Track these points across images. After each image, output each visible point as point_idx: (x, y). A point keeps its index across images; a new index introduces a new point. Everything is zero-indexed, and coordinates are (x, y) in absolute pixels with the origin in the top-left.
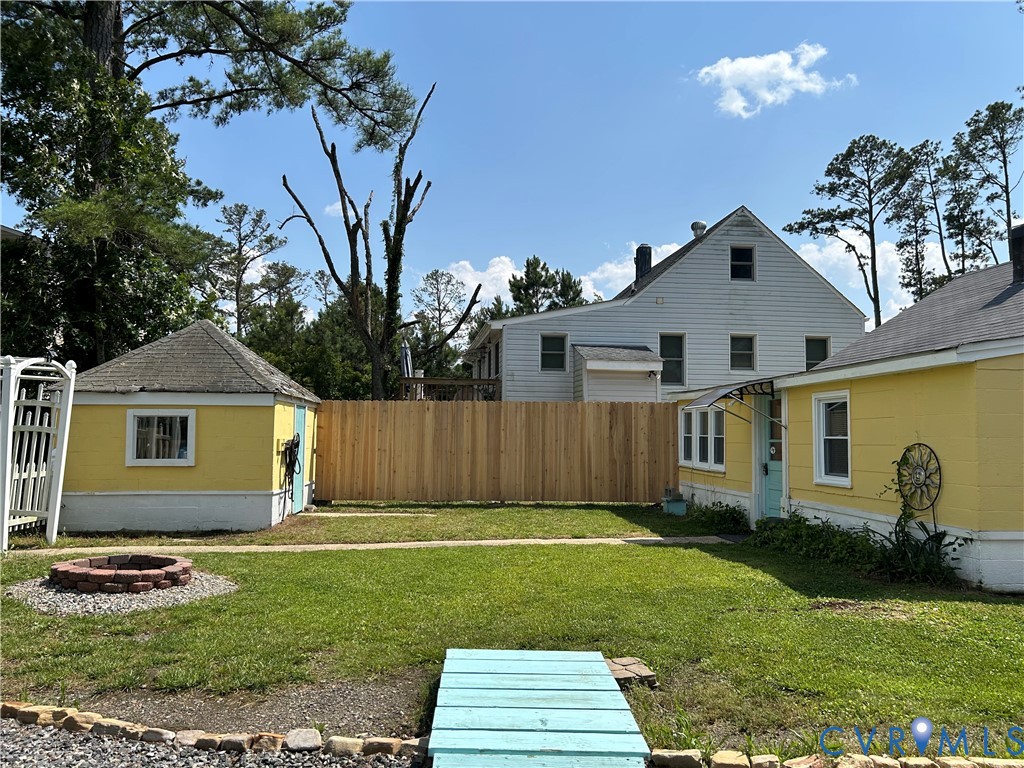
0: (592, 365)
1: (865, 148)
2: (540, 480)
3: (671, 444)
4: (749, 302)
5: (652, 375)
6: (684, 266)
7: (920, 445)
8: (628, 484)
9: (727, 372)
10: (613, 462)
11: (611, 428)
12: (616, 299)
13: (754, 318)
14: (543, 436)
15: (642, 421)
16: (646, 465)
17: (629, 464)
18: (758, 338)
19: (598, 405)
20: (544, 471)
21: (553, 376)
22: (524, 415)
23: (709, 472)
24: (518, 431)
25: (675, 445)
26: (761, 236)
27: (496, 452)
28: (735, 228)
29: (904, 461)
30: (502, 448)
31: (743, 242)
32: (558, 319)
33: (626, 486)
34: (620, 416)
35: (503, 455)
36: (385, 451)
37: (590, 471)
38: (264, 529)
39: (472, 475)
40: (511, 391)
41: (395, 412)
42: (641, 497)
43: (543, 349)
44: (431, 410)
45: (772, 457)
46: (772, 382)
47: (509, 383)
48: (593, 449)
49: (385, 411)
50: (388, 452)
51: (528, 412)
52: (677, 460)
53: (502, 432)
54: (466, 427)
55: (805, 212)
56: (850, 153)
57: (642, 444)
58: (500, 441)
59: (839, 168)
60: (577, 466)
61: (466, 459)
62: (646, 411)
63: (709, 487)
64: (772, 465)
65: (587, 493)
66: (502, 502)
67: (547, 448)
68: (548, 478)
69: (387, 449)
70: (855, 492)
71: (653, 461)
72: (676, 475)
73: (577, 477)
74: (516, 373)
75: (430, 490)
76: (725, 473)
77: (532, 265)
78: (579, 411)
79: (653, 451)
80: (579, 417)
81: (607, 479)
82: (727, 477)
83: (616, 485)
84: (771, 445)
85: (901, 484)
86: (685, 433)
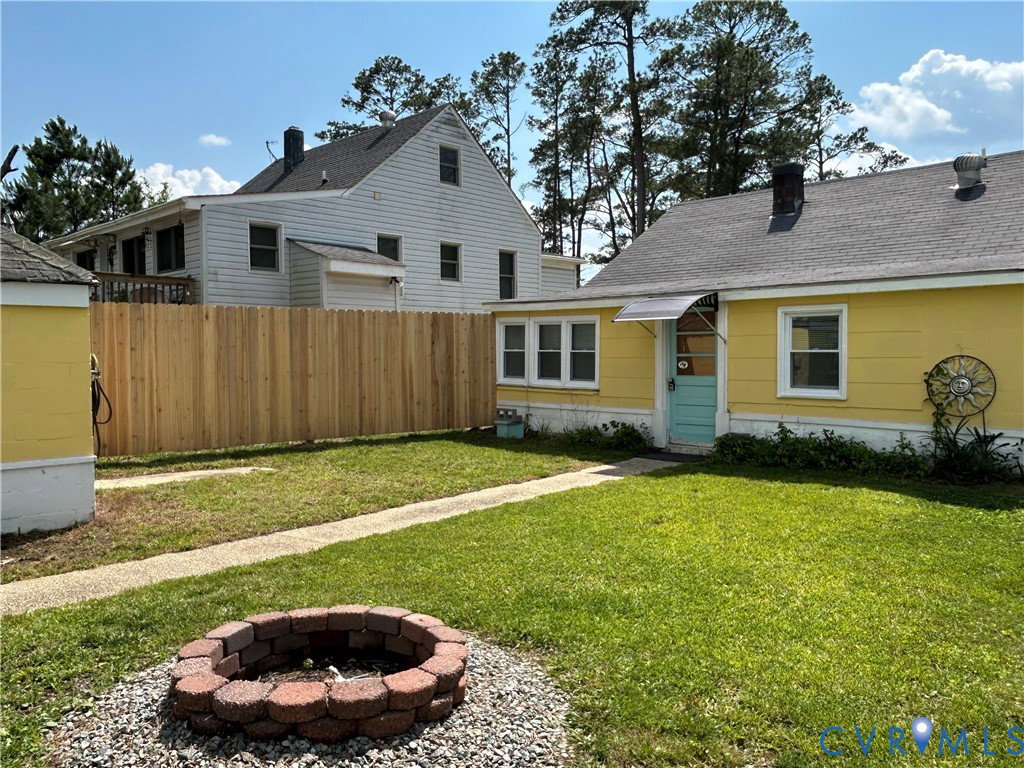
2: (358, 409)
3: (489, 361)
4: (455, 209)
5: (393, 282)
7: (962, 357)
8: (450, 409)
10: (435, 382)
11: (433, 343)
13: (460, 226)
14: (360, 354)
15: (463, 337)
16: (467, 385)
17: (450, 384)
18: (463, 247)
19: (420, 315)
20: (362, 399)
21: (263, 277)
22: (336, 328)
23: (563, 389)
24: (330, 349)
25: (493, 361)
26: (465, 138)
27: (302, 376)
28: (443, 126)
30: (311, 371)
31: (451, 143)
32: (269, 205)
34: (442, 329)
35: (311, 381)
36: (142, 379)
37: (412, 396)
38: (84, 523)
39: (273, 410)
40: (214, 294)
41: (156, 321)
42: (463, 423)
43: (251, 243)
44: (211, 319)
46: (716, 295)
48: (414, 368)
49: (141, 319)
50: (147, 382)
51: (340, 320)
52: (495, 379)
53: (310, 351)
54: (262, 343)
57: (463, 362)
58: (307, 362)
59: (364, 84)
60: (398, 391)
61: (262, 388)
62: (467, 324)
63: (557, 406)
64: (680, 380)
65: (409, 422)
66: (310, 441)
67: (365, 369)
68: (366, 408)
70: (849, 404)
71: (474, 382)
72: (494, 394)
73: (399, 404)
74: (220, 271)
75: (214, 430)
76: (598, 390)
78: (400, 322)
79: (473, 369)
80: (400, 330)
81: (429, 404)
82: (601, 394)
83: (438, 410)
84: (679, 359)
85: (931, 393)
86: (506, 348)
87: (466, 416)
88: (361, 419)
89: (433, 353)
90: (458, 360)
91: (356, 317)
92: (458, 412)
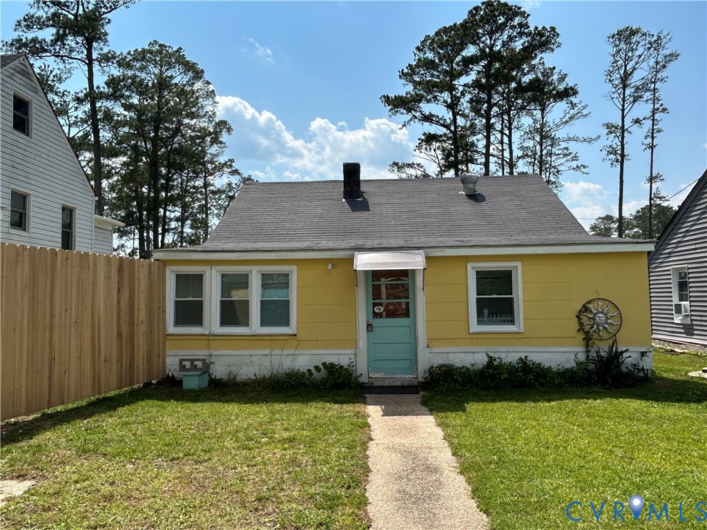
7: (599, 299)
8: (132, 362)
9: (9, 231)
10: (120, 335)
11: (119, 291)
13: (30, 176)
14: (51, 303)
15: (143, 282)
16: (145, 335)
17: (132, 337)
18: (32, 198)
26: (36, 93)
28: (17, 75)
29: (585, 309)
34: (126, 275)
37: (100, 352)
42: (140, 377)
45: (376, 315)
48: (102, 321)
57: (142, 314)
62: (146, 270)
64: (380, 322)
71: (149, 331)
72: (165, 344)
73: (88, 361)
76: (295, 335)
78: (91, 267)
79: (150, 320)
80: (91, 275)
81: (114, 360)
82: (298, 337)
83: (122, 366)
84: (375, 305)
85: (581, 324)
86: (176, 297)
87: (144, 371)
88: (50, 386)
89: (119, 302)
90: (138, 310)
91: (49, 257)
92: (137, 367)
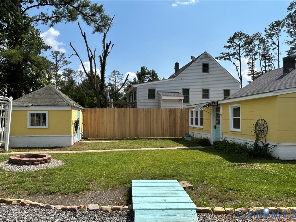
0: (163, 98)
1: (239, 35)
2: (149, 131)
3: (187, 120)
4: (207, 79)
5: (181, 101)
6: (189, 69)
7: (261, 119)
8: (175, 132)
9: (201, 100)
10: (170, 126)
11: (170, 116)
12: (168, 79)
13: (209, 84)
14: (150, 118)
15: (179, 114)
16: (180, 126)
17: (175, 126)
18: (210, 90)
19: (166, 109)
20: (150, 129)
21: (152, 101)
22: (144, 112)
23: (198, 128)
24: (143, 117)
25: (188, 120)
26: (211, 60)
27: (136, 123)
28: (204, 58)
29: (257, 124)
30: (138, 122)
31: (206, 62)
32: (153, 84)
33: (174, 133)
34: (172, 112)
35: (138, 124)
36: (103, 123)
37: (164, 128)
38: (69, 146)
39: (129, 130)
40: (139, 105)
41: (106, 112)
42: (178, 136)
43: (149, 93)
44: (117, 111)
45: (217, 124)
46: (217, 102)
47: (139, 103)
48: (164, 122)
49: (103, 111)
50: (104, 123)
51: (145, 111)
52: (189, 125)
53: (138, 118)
54: (127, 116)
55: (221, 53)
56: (234, 36)
57: (179, 121)
58: (137, 120)
59: (231, 40)
60: (160, 127)
61: (127, 125)
62: (180, 110)
63: (198, 132)
64: (217, 126)
65: (163, 135)
66: (138, 138)
67: (151, 121)
68: (151, 131)
69: (104, 122)
70: (242, 133)
71: (182, 126)
72: (188, 129)
73: (160, 130)
74: (141, 100)
75: (117, 134)
76: (203, 128)
77: (143, 69)
78: (161, 111)
79: (182, 122)
81: (169, 130)
83: (171, 132)
84: (217, 120)
85: (256, 130)
86: (191, 117)
87: (180, 134)
88: (150, 133)
89: (170, 118)
90: (177, 120)
91: (149, 110)
92: (177, 133)
